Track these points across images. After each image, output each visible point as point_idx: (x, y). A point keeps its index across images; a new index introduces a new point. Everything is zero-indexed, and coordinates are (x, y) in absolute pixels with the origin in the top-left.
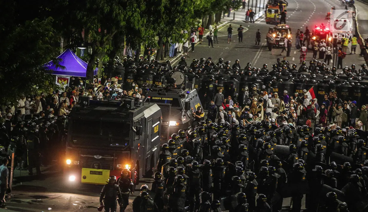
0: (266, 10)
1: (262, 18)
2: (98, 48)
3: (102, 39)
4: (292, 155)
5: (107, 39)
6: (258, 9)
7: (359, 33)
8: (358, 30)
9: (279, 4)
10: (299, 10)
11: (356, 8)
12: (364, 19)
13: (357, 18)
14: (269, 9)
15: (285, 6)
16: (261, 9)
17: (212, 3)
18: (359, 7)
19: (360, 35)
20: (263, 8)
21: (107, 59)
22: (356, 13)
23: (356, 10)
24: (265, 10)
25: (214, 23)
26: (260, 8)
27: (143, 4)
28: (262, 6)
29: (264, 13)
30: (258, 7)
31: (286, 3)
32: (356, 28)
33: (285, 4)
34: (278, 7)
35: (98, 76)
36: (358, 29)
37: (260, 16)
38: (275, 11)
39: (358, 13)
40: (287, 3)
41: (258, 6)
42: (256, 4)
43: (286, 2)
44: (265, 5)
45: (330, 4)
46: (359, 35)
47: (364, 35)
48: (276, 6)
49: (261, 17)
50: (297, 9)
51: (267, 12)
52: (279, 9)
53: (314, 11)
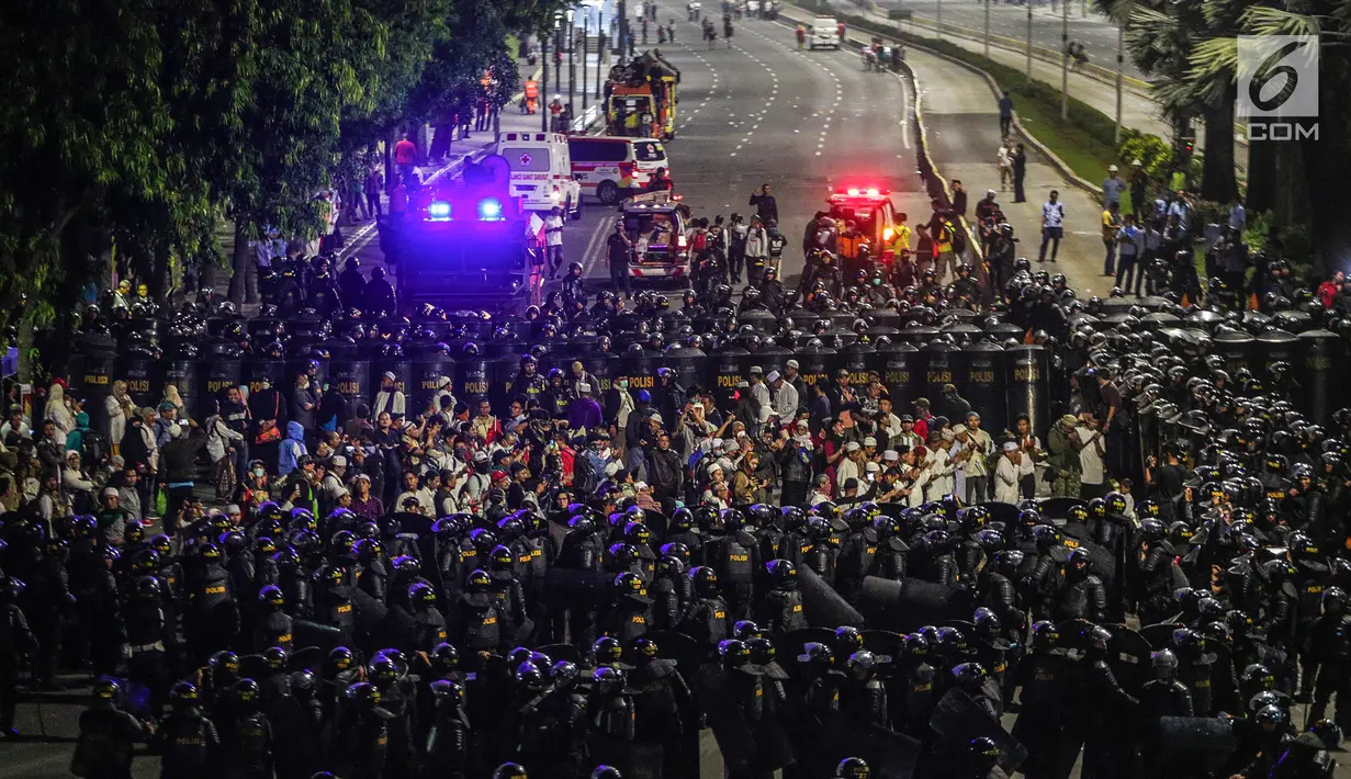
0: (607, 102)
1: (597, 130)
2: (11, 278)
3: (24, 243)
4: (701, 603)
5: (38, 245)
6: (578, 100)
7: (931, 162)
8: (927, 152)
9: (649, 78)
10: (720, 94)
11: (915, 75)
12: (945, 111)
13: (922, 109)
14: (615, 99)
15: (670, 83)
16: (590, 100)
17: (410, 91)
18: (924, 69)
19: (934, 169)
20: (597, 96)
21: (48, 314)
22: (917, 91)
23: (915, 81)
24: (602, 101)
25: (428, 159)
26: (585, 94)
27: (160, 111)
28: (591, 89)
29: (601, 112)
30: (579, 94)
31: (675, 73)
32: (919, 142)
33: (672, 75)
34: (647, 87)
35: (20, 377)
36: (925, 145)
37: (587, 122)
38: (637, 101)
39: (921, 90)
40: (679, 73)
41: (580, 88)
42: (572, 84)
43: (674, 69)
44: (602, 84)
45: (824, 65)
46: (931, 168)
47: (949, 166)
48: (640, 84)
49: (591, 125)
50: (714, 90)
51: (611, 106)
52: (651, 96)
53: (773, 95)
